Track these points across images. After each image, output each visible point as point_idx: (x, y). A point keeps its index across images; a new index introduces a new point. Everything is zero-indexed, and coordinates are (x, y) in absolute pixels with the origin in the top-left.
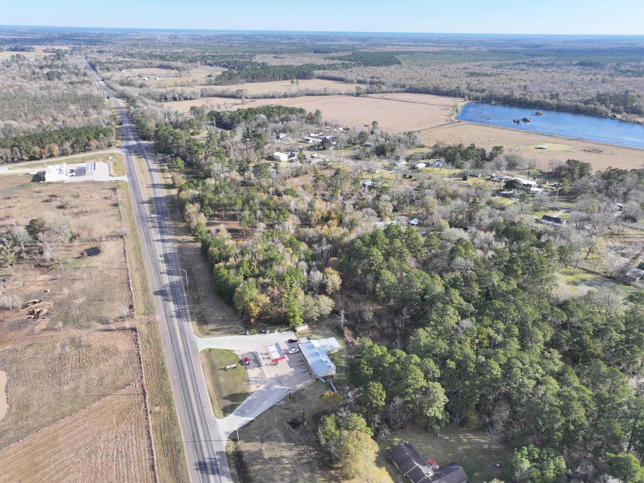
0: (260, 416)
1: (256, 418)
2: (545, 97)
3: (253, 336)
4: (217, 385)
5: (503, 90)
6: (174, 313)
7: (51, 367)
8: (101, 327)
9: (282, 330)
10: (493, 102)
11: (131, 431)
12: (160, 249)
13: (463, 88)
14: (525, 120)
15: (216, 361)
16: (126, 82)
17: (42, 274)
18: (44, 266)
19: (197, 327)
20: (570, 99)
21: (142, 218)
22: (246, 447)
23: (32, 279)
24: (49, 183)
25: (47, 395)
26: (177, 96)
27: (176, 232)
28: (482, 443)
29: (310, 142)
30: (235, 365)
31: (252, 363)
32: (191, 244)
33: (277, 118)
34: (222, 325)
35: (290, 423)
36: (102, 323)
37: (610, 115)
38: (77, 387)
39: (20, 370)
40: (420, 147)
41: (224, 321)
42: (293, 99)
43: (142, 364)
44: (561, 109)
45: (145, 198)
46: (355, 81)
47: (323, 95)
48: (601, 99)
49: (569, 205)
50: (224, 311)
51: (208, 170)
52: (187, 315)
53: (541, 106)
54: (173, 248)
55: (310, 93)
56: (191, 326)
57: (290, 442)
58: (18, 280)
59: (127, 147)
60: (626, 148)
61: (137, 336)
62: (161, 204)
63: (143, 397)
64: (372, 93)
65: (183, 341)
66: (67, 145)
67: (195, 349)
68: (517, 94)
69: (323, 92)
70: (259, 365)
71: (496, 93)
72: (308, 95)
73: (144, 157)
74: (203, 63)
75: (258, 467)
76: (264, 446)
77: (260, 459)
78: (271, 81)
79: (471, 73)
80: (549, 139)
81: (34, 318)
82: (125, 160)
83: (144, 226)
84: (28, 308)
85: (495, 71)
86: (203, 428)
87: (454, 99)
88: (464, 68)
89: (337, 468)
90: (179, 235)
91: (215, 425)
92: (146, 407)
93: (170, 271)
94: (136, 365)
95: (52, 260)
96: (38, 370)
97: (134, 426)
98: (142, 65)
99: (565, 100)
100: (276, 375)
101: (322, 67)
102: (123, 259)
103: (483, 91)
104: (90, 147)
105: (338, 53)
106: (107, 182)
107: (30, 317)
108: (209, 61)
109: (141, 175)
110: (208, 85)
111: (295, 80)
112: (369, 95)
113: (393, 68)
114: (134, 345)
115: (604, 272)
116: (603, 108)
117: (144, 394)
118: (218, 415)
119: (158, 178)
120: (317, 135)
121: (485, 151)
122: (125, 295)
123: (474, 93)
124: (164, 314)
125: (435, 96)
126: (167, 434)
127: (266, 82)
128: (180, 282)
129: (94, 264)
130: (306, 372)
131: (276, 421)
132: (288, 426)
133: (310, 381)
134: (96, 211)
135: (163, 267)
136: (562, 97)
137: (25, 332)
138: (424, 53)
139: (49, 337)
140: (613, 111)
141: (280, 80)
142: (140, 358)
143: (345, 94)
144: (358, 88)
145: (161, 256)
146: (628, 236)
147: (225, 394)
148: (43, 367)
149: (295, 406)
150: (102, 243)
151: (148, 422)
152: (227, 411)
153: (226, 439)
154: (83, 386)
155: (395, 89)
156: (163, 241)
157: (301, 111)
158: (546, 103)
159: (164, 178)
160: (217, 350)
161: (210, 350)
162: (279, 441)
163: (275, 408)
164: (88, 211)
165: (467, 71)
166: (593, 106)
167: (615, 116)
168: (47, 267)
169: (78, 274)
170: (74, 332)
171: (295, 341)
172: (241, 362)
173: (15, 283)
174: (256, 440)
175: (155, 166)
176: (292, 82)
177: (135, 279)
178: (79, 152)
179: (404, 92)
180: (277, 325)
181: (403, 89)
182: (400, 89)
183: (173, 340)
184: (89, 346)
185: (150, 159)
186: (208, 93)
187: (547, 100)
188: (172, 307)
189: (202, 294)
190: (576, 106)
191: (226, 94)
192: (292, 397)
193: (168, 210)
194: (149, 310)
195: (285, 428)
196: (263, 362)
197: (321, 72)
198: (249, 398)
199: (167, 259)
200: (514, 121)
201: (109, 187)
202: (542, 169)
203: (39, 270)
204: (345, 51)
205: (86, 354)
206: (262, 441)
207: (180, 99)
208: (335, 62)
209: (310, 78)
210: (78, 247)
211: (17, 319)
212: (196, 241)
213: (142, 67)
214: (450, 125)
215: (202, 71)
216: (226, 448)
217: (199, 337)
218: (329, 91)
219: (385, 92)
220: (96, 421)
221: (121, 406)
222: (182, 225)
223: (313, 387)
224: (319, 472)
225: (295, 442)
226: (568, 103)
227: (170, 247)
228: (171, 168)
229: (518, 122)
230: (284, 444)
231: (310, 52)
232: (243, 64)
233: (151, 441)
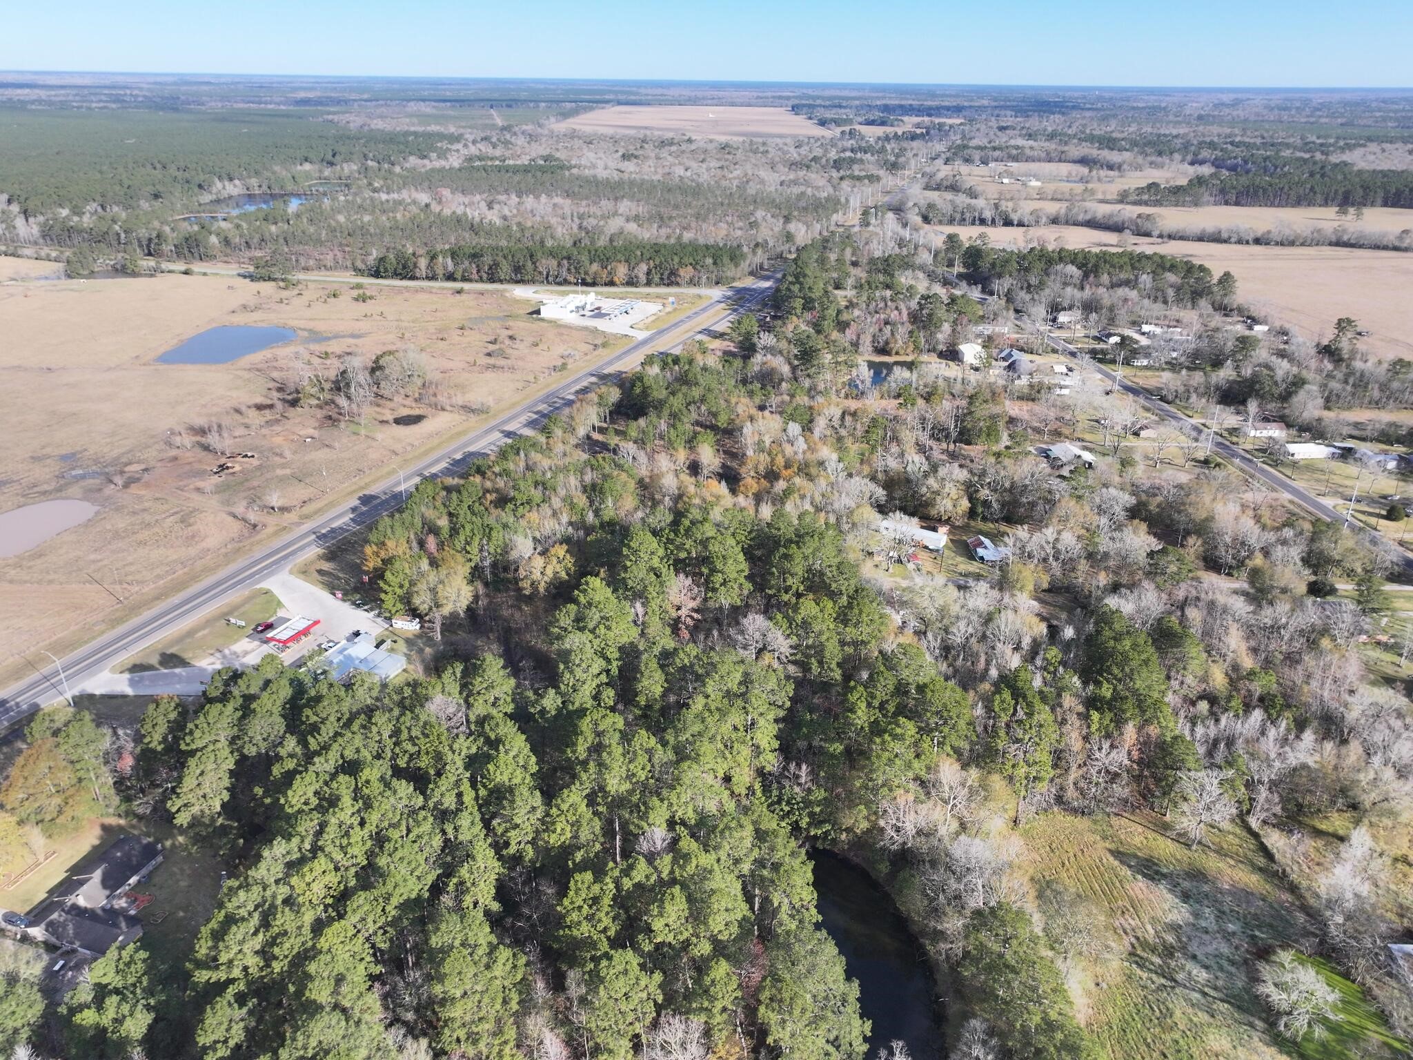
0: (143, 696)
1: (136, 696)
4: (186, 635)
6: (326, 530)
7: (126, 529)
8: (239, 509)
15: (245, 608)
17: (314, 428)
19: (312, 558)
23: (297, 429)
25: (70, 555)
30: (243, 624)
34: (339, 572)
45: (612, 369)
52: (334, 539)
56: (311, 554)
59: (742, 290)
65: (266, 565)
67: (256, 583)
73: (735, 310)
81: (214, 472)
83: (529, 407)
84: (231, 459)
91: (95, 674)
104: (678, 279)
107: (212, 470)
109: (677, 335)
114: (222, 545)
118: (119, 667)
120: (1158, 331)
124: (316, 526)
127: (1273, 205)
129: (381, 436)
135: (437, 468)
137: (182, 483)
139: (184, 499)
147: (172, 650)
150: (442, 413)
152: (134, 668)
153: (71, 696)
154: (104, 562)
156: (509, 434)
160: (272, 596)
161: (265, 593)
168: (334, 421)
172: (260, 626)
173: (276, 428)
175: (722, 327)
176: (1342, 212)
178: (657, 285)
194: (316, 513)
198: (177, 670)
201: (599, 342)
203: (321, 422)
207: (993, 221)
210: (404, 408)
216: (49, 705)
217: (291, 570)
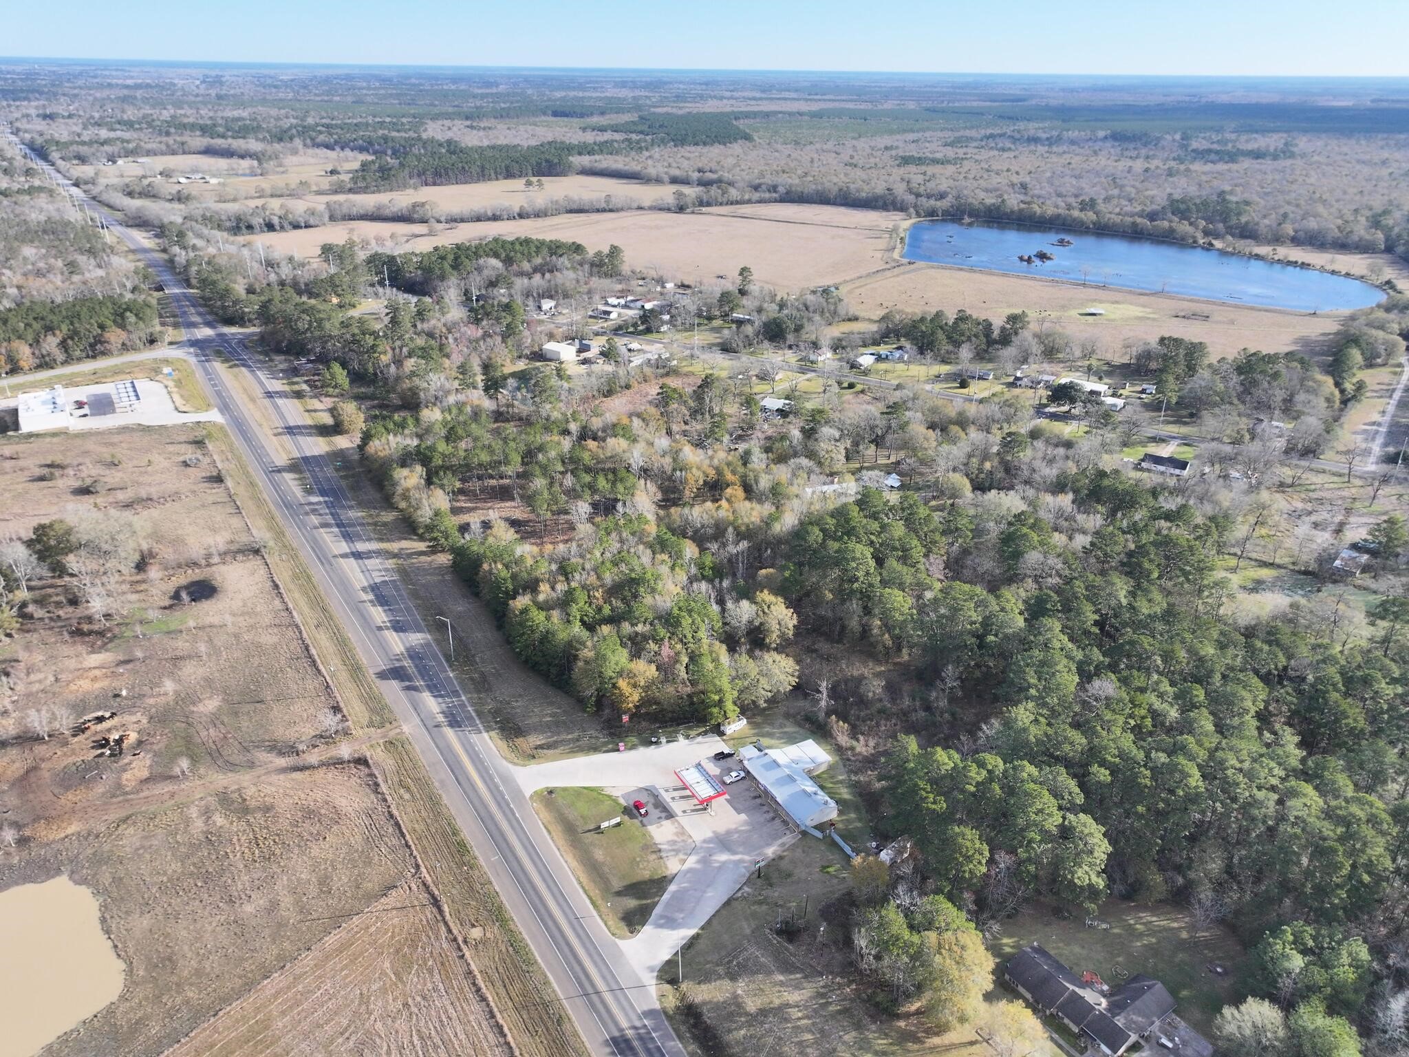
0: (709, 922)
1: (702, 928)
2: (1069, 207)
3: (633, 753)
4: (594, 869)
5: (982, 195)
6: (441, 718)
7: (194, 864)
8: (282, 762)
9: (693, 733)
10: (967, 220)
11: (435, 989)
12: (357, 575)
13: (900, 190)
14: (1043, 256)
15: (572, 815)
16: (138, 189)
17: (93, 652)
18: (90, 633)
19: (502, 744)
20: (1117, 210)
21: (288, 506)
22: (703, 993)
23: (72, 664)
24: (30, 435)
25: (210, 929)
26: (276, 221)
27: (380, 532)
28: (1174, 928)
29: (613, 316)
30: (618, 820)
31: (655, 813)
32: (423, 558)
33: (526, 266)
34: (558, 734)
35: (779, 932)
36: (281, 753)
37: (1201, 242)
38: (274, 906)
39: (121, 879)
40: (850, 320)
41: (556, 726)
42: (540, 222)
43: (408, 837)
44: (1103, 231)
45: (281, 460)
46: (666, 178)
47: (604, 210)
48: (1180, 208)
49: (1184, 430)
50: (551, 704)
51: (410, 389)
52: (470, 718)
53: (1064, 224)
54: (386, 570)
55: (575, 207)
56: (489, 743)
57: (791, 973)
58: (39, 671)
59: (194, 343)
60: (1252, 309)
61: (372, 775)
62: (322, 470)
63: (435, 910)
64: (709, 204)
65: (482, 777)
66: (51, 344)
67: (517, 793)
68: (1013, 201)
69: (603, 205)
70: (670, 815)
71: (970, 200)
72: (571, 211)
73: (244, 365)
74: (308, 141)
75: (742, 1032)
76: (741, 987)
77: (740, 1015)
78: (478, 181)
79: (902, 158)
80: (1101, 294)
81: (111, 755)
82: (199, 374)
83: (302, 526)
84: (88, 733)
85: (950, 152)
86: (595, 963)
87: (885, 214)
88: (886, 148)
89: (907, 1016)
90: (388, 540)
91: (619, 954)
92: (450, 931)
93: (398, 622)
94: (395, 841)
95: (108, 616)
96: (165, 873)
97: (438, 976)
98: (163, 147)
99: (1111, 213)
100: (714, 832)
101: (584, 149)
102: (277, 602)
103: (942, 196)
104: (108, 347)
105: (607, 117)
106: (174, 426)
107: (102, 755)
108: (321, 138)
109: (251, 406)
110: (336, 192)
111: (534, 179)
112: (704, 209)
113: (737, 148)
114: (373, 796)
115: (1293, 563)
116: (1184, 228)
117: (436, 903)
118: (616, 931)
119: (294, 411)
120: (622, 301)
121: (991, 325)
122: (312, 684)
123: (924, 200)
124: (418, 720)
125: (842, 209)
126: (518, 986)
127: (466, 183)
128: (428, 645)
129: (216, 620)
130: (773, 819)
131: (748, 931)
132: (775, 940)
133: (789, 839)
134: (175, 496)
135: (379, 615)
136: (1101, 206)
137: (100, 789)
138: (790, 114)
139: (167, 797)
140: (1206, 233)
141: (497, 179)
142: (397, 825)
143: (652, 208)
144: (679, 195)
145: (364, 589)
146: (1313, 487)
147: (617, 884)
148: (176, 866)
149: (776, 894)
150: (214, 568)
151: (468, 965)
152: (634, 920)
153: (654, 982)
154: (287, 901)
155: (756, 196)
156: (357, 555)
157: (578, 248)
158: (1075, 220)
159: (308, 411)
160: (565, 789)
161: (551, 792)
162: (769, 973)
163: (735, 904)
164: (155, 497)
165: (894, 153)
166: (1166, 224)
167: (1211, 244)
168: (101, 634)
169: (181, 645)
170: (222, 780)
171: (730, 755)
172: (626, 811)
173: (33, 677)
174: (720, 977)
175: (277, 385)
176: (529, 184)
177: (322, 644)
179: (776, 201)
180: (678, 725)
181: (774, 195)
182: (767, 195)
183: (460, 778)
184: (267, 809)
185: (259, 369)
186: (345, 210)
187: (1076, 213)
188: (432, 704)
189: (488, 669)
190: (1134, 224)
191: (387, 212)
192: (764, 876)
193: (343, 483)
194: (381, 715)
195: (772, 945)
196: (677, 807)
197: (585, 160)
198: (672, 888)
199: (380, 595)
200: (1021, 259)
201: (183, 438)
202: (1109, 357)
203: (83, 643)
204: (619, 111)
205: (267, 828)
206: (733, 977)
207: (283, 227)
208: (607, 136)
209: (562, 174)
210: (160, 583)
211: (71, 760)
212: (433, 550)
213: (163, 154)
214: (896, 271)
215: (312, 161)
216: (661, 1002)
217: (515, 764)
218: (616, 202)
219: (737, 203)
220: (347, 976)
221: (393, 937)
222: (388, 517)
223: (800, 850)
224: (873, 1027)
225: (802, 971)
226: (1118, 219)
227: (379, 570)
228: (316, 387)
229: (1029, 260)
230: (781, 978)
231: (545, 114)
232: (403, 142)
233: (488, 1005)
